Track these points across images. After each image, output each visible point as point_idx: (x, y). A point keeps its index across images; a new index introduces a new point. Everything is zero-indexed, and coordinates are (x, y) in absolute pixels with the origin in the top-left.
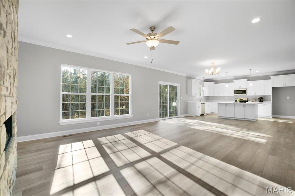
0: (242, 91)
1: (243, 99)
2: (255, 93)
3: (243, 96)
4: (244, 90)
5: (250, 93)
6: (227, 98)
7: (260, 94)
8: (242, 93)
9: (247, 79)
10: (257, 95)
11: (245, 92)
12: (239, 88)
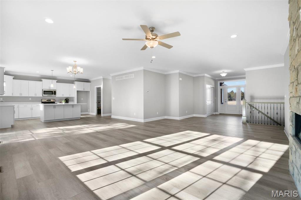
0: (52, 92)
1: (50, 100)
2: (63, 95)
3: (51, 97)
4: (54, 91)
5: (59, 95)
6: (30, 99)
7: (67, 95)
8: (52, 94)
9: (57, 81)
10: (64, 96)
11: (55, 93)
12: (48, 88)
